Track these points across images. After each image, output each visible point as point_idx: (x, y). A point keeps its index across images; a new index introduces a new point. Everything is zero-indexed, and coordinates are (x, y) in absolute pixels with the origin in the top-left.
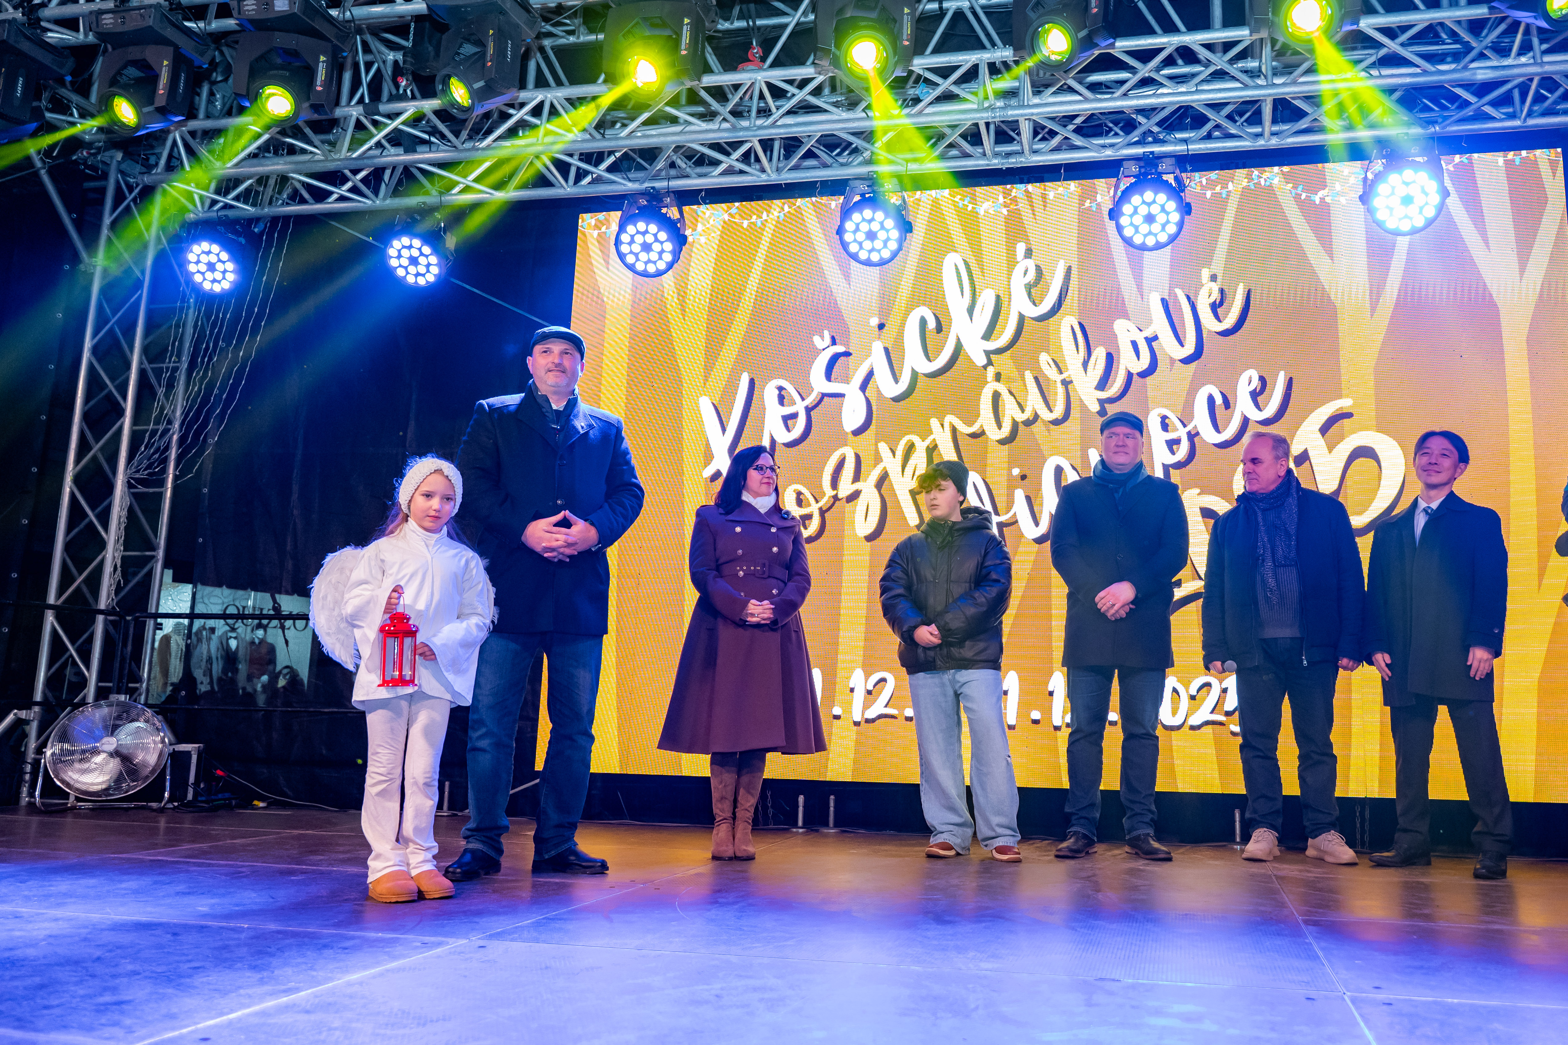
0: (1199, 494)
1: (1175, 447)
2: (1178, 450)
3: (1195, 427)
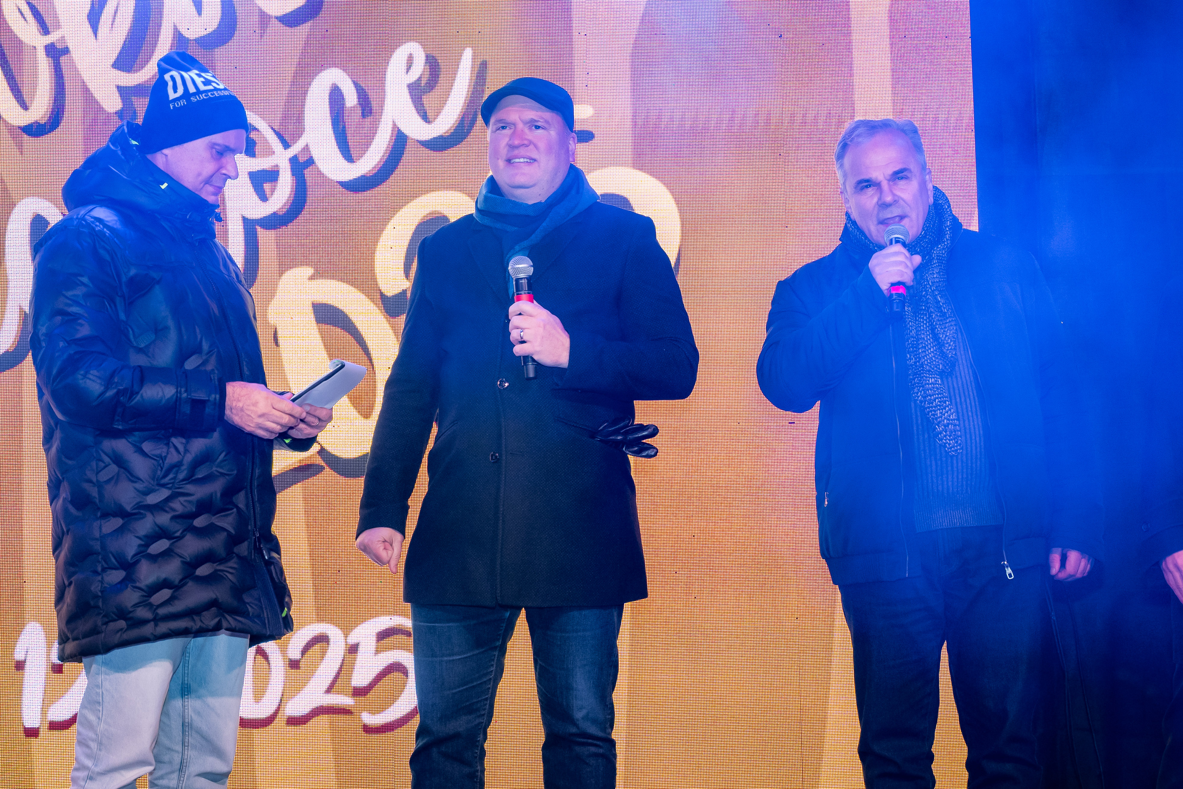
0: (311, 278)
1: (267, 187)
2: (273, 191)
3: (306, 148)
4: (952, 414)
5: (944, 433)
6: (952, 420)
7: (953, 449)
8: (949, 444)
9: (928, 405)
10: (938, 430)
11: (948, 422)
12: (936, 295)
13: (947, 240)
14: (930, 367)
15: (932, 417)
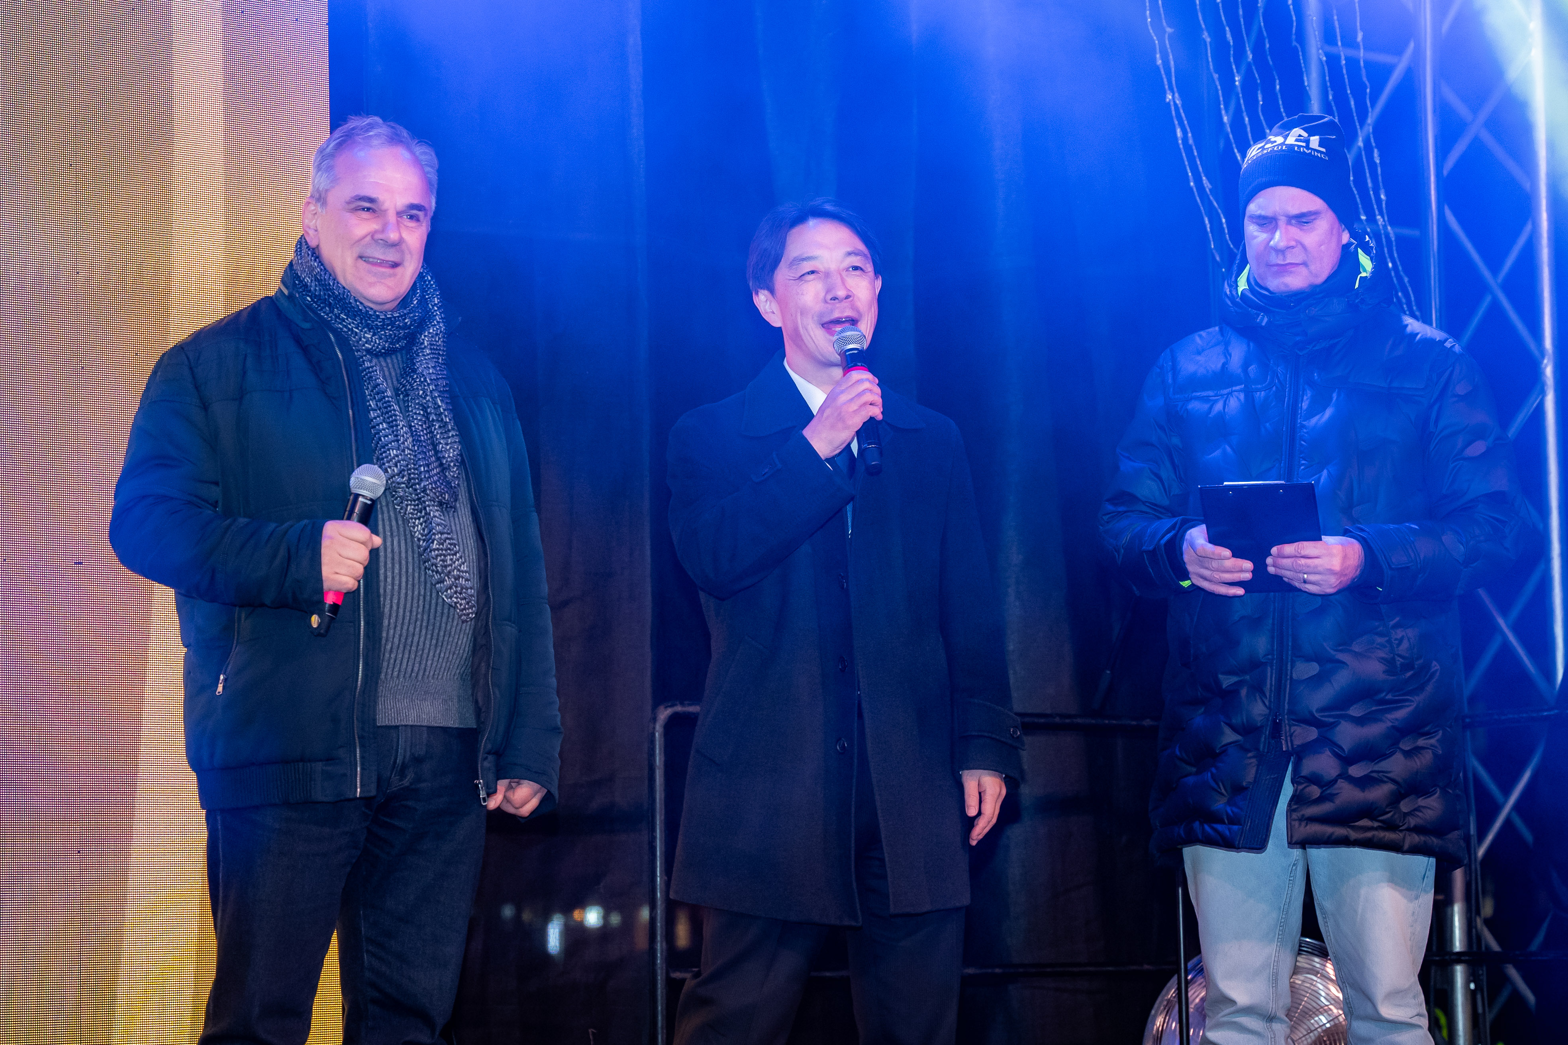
4: (464, 564)
5: (455, 589)
6: (463, 572)
7: (464, 612)
8: (461, 605)
9: (437, 546)
10: (448, 582)
11: (458, 573)
12: (436, 397)
13: (438, 322)
14: (435, 493)
15: (441, 562)
